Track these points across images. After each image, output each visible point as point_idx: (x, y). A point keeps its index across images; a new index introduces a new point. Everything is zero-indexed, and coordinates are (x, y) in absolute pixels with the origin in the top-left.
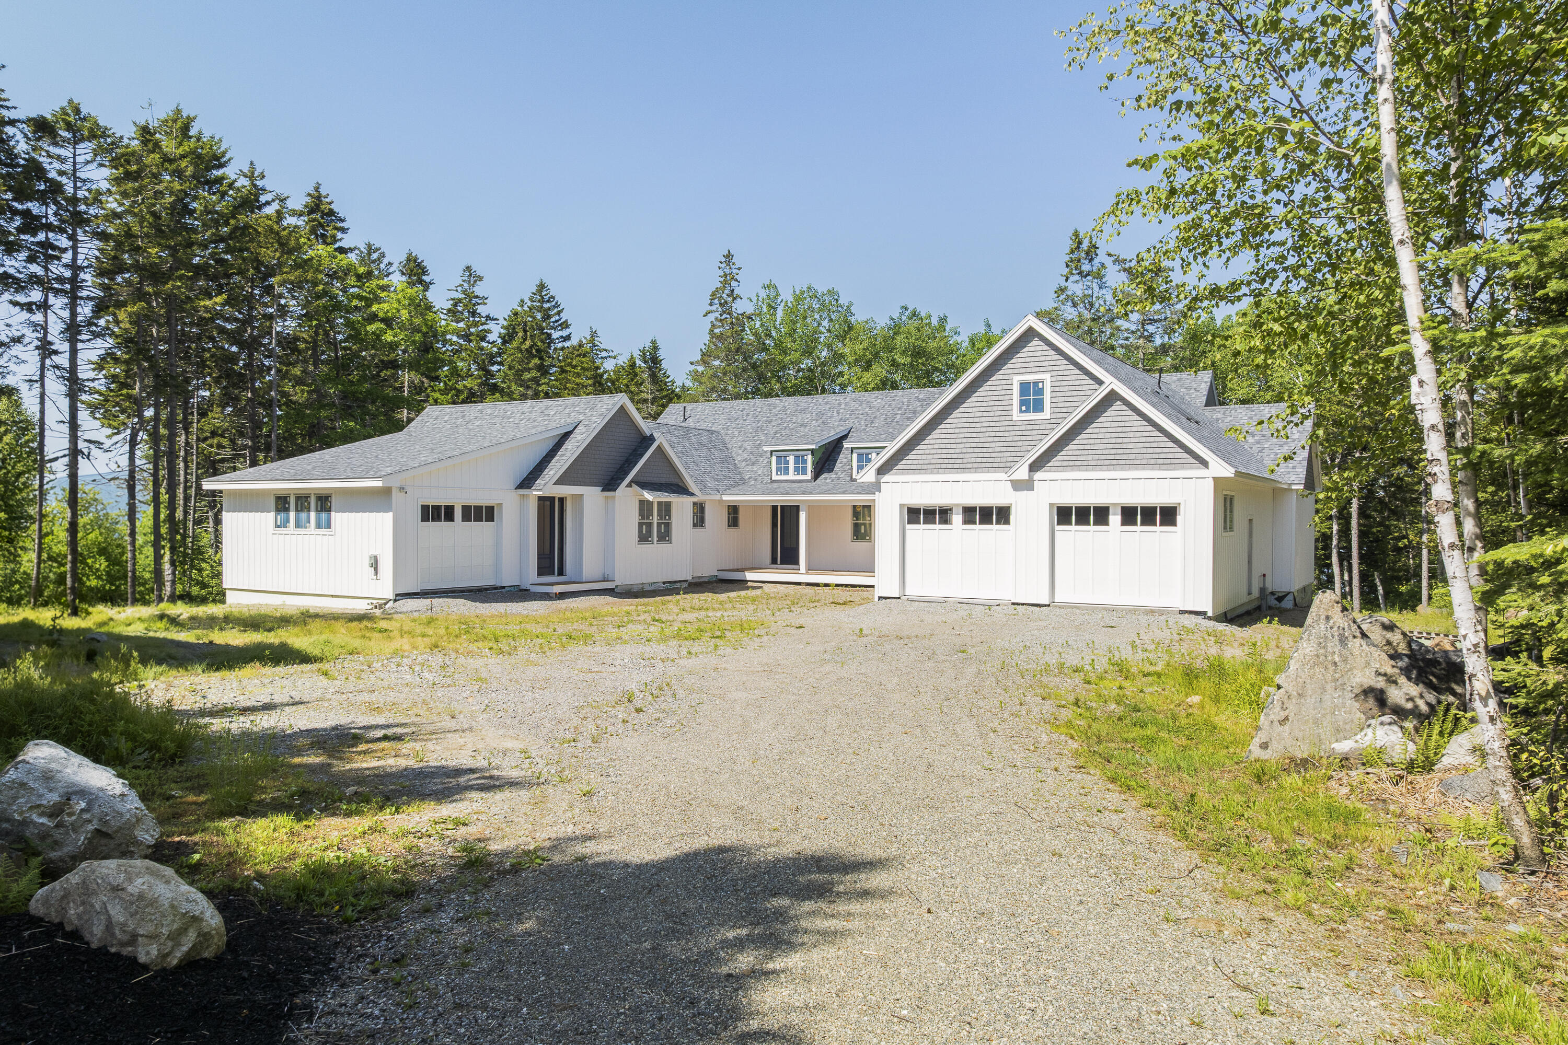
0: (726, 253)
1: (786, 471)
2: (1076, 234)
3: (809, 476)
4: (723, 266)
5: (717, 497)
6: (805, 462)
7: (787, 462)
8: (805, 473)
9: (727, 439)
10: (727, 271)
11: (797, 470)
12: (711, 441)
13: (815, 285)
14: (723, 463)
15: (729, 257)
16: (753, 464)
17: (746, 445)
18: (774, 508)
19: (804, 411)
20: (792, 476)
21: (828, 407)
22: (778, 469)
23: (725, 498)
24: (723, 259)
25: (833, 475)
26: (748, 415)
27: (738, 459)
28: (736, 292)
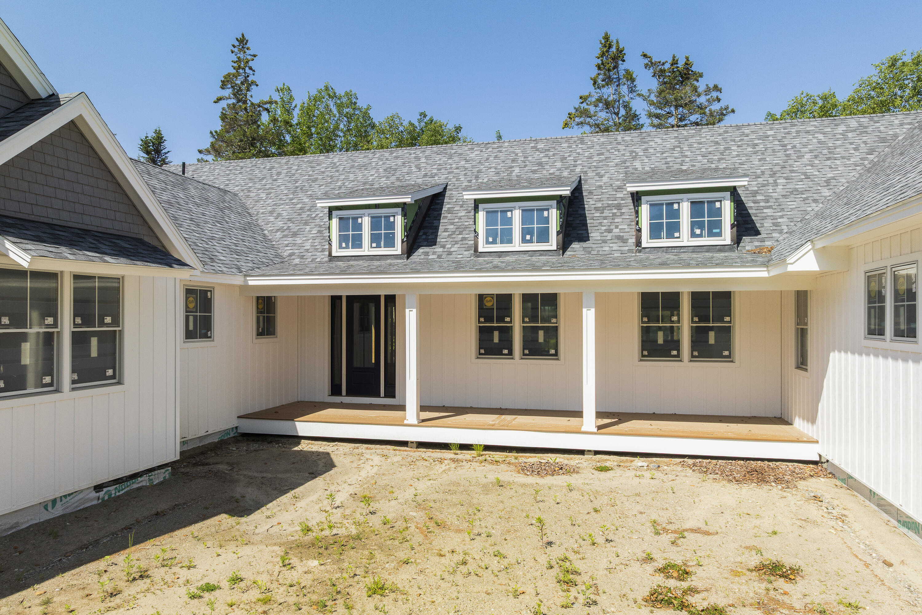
0: (239, 36)
1: (357, 242)
2: (606, 38)
3: (398, 249)
4: (236, 50)
5: (238, 280)
6: (391, 226)
7: (359, 227)
8: (390, 243)
9: (249, 203)
10: (241, 55)
11: (375, 239)
12: (224, 201)
13: (332, 84)
14: (245, 230)
15: (242, 42)
16: (295, 235)
17: (279, 210)
18: (335, 300)
19: (364, 167)
20: (366, 249)
21: (399, 162)
22: (343, 239)
23: (253, 282)
24: (237, 43)
25: (438, 249)
26: (279, 174)
27: (269, 227)
28: (250, 79)
